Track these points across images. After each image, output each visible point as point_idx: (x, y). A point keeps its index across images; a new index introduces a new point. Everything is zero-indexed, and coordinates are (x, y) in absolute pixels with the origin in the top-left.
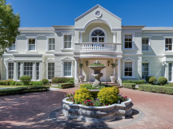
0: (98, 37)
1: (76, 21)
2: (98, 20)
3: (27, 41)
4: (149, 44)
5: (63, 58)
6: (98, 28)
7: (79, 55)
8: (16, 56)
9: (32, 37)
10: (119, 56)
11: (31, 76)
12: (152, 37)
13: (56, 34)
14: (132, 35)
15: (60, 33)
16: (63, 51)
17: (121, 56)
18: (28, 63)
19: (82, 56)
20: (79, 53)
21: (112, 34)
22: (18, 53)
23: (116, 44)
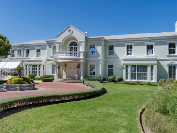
0: (73, 47)
1: (57, 37)
2: (70, 35)
3: (35, 51)
4: (114, 50)
5: (51, 62)
6: (73, 41)
7: (58, 60)
8: (28, 61)
9: (38, 48)
10: (81, 61)
11: (36, 74)
12: (116, 44)
13: (48, 46)
14: (95, 45)
15: (50, 45)
16: (52, 57)
17: (83, 61)
18: (35, 65)
19: (59, 61)
20: (57, 59)
21: (80, 45)
22: (30, 59)
23: (80, 52)
